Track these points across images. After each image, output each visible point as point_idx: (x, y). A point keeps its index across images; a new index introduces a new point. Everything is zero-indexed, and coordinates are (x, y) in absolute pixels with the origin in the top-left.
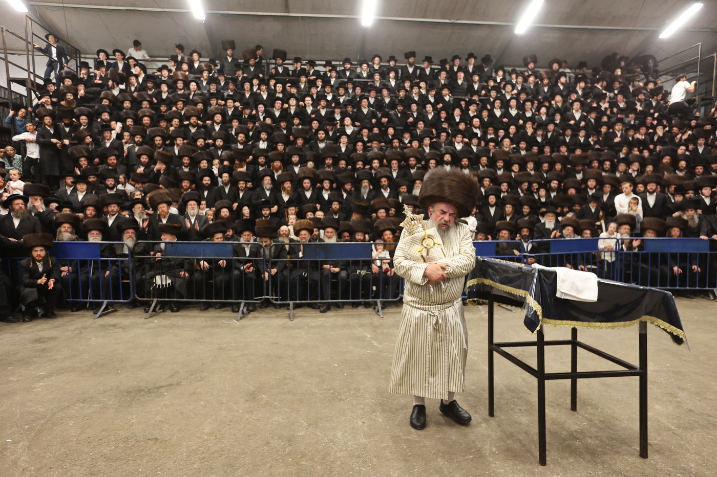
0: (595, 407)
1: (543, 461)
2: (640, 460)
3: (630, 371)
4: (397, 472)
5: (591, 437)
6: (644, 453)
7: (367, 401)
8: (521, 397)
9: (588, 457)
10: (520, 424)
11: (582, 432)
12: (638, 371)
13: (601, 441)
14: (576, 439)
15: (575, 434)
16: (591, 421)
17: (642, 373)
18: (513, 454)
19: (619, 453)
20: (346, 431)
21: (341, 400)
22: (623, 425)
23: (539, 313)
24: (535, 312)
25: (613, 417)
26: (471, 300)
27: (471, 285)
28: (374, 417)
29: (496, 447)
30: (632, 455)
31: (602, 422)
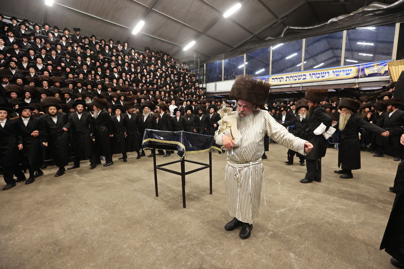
0: (190, 182)
1: (184, 206)
2: (210, 195)
3: (206, 166)
4: (129, 233)
5: (194, 193)
6: (211, 193)
7: (95, 207)
8: (165, 186)
9: (196, 200)
10: (169, 196)
11: (191, 192)
12: (209, 165)
13: (197, 193)
14: (190, 195)
15: (189, 193)
16: (191, 187)
17: (210, 166)
18: (173, 208)
19: (204, 195)
20: (91, 226)
21: (79, 212)
22: (201, 186)
23: (185, 149)
24: (183, 149)
25: (197, 184)
26: (145, 148)
27: (145, 142)
28: (103, 214)
29: (165, 207)
30: (208, 194)
31: (195, 187)
